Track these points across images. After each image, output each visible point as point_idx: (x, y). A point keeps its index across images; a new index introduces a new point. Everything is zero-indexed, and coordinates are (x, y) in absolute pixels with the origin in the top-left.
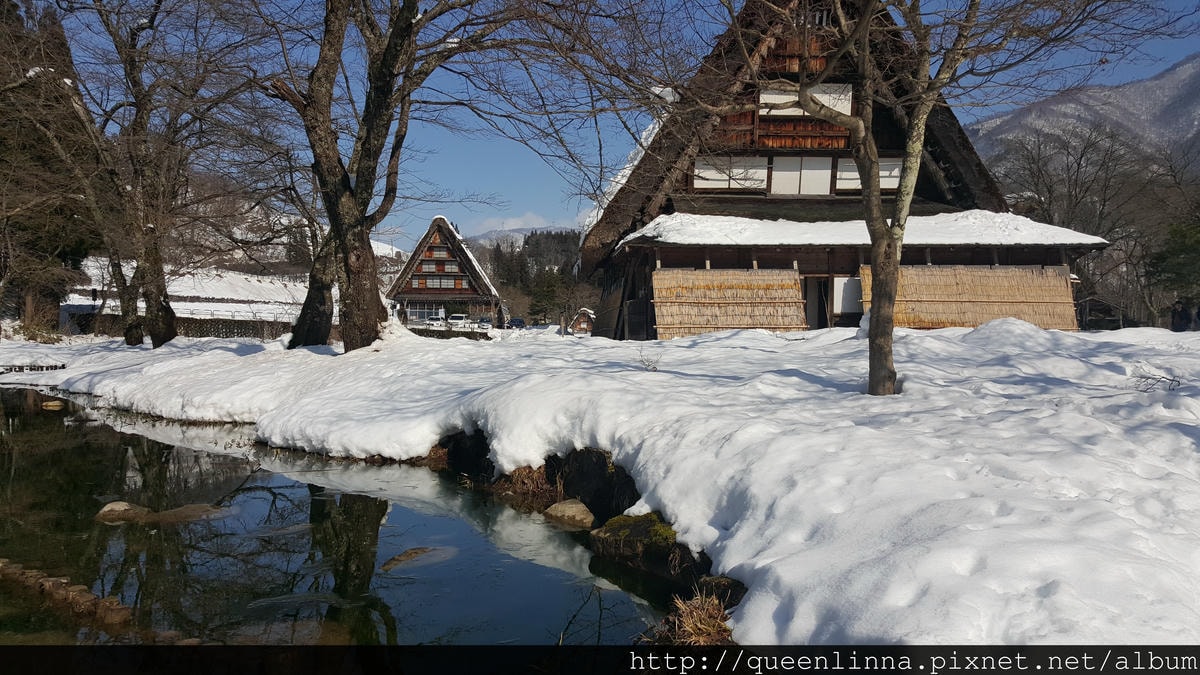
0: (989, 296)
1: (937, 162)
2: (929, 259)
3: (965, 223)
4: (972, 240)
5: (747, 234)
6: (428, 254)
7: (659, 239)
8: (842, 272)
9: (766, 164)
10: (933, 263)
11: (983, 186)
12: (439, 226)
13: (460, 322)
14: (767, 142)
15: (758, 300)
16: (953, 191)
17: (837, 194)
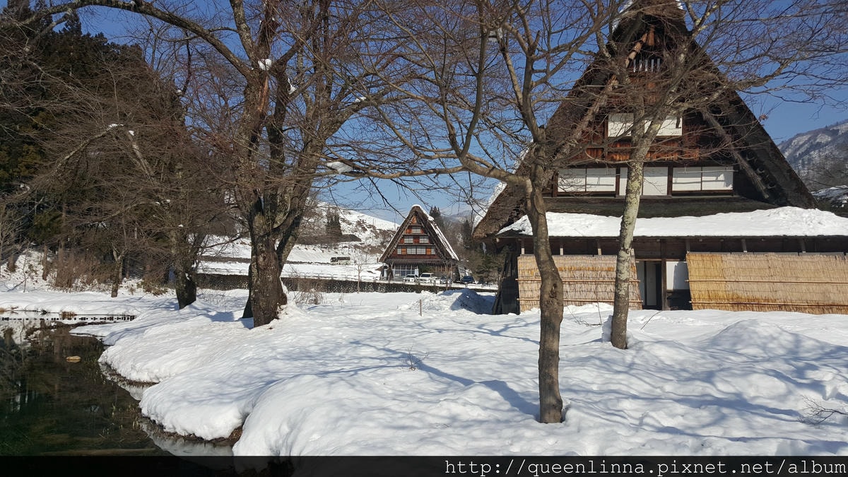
0: (797, 277)
1: (755, 169)
2: (745, 247)
3: (776, 218)
4: (781, 233)
5: (592, 228)
6: (408, 231)
7: (523, 232)
8: (673, 258)
9: (615, 172)
10: (749, 251)
11: (794, 187)
12: (416, 212)
13: (427, 278)
14: (615, 157)
15: (601, 279)
16: (770, 191)
17: (673, 195)
